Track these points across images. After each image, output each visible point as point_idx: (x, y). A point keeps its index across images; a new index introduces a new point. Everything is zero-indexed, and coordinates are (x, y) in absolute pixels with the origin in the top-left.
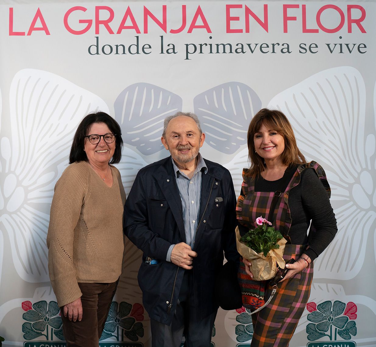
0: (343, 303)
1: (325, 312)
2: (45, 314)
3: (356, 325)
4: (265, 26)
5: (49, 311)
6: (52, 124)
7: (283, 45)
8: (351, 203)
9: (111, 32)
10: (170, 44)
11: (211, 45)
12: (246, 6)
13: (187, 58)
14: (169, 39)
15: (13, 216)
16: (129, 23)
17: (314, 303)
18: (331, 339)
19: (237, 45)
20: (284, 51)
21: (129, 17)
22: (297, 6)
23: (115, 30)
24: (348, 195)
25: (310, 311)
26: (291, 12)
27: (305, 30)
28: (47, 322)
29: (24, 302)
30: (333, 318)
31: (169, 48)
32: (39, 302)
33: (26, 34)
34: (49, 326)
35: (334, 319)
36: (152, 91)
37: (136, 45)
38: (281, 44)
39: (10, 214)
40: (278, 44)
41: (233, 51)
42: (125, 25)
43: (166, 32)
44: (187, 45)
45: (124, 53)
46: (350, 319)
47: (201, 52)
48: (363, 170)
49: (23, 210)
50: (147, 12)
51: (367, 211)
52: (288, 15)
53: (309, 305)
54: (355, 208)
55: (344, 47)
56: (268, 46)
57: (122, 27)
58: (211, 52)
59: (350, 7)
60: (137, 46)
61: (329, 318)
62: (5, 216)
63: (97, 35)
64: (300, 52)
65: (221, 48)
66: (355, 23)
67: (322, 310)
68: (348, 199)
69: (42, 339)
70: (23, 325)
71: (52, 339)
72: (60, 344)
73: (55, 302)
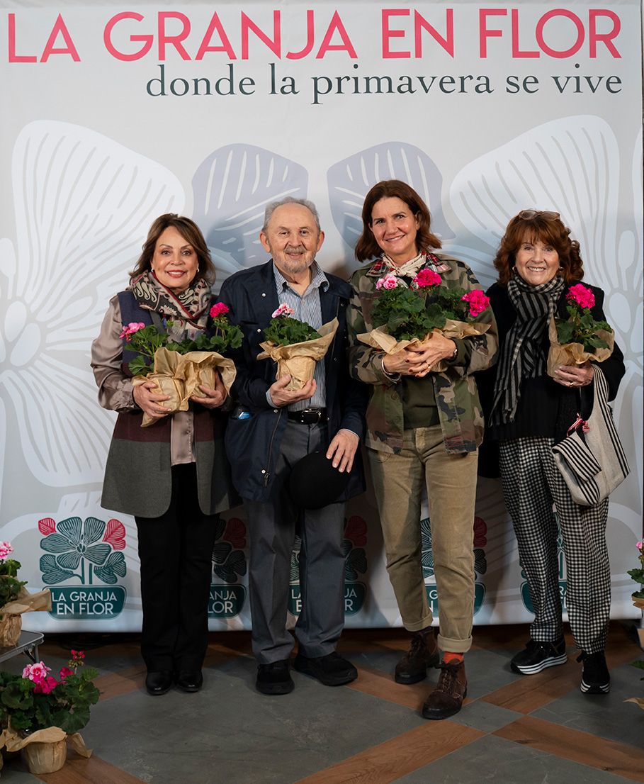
2: (78, 540)
4: (448, 46)
5: (85, 534)
6: (86, 216)
7: (479, 79)
9: (186, 56)
10: (286, 78)
11: (356, 79)
12: (416, 11)
13: (316, 102)
14: (286, 68)
15: (23, 373)
16: (216, 41)
18: (561, 577)
19: (401, 79)
20: (480, 88)
21: (216, 32)
22: (503, 12)
23: (193, 53)
26: (492, 23)
27: (517, 54)
28: (82, 553)
29: (42, 520)
31: (284, 83)
32: (68, 519)
33: (39, 59)
34: (85, 559)
36: (257, 157)
37: (229, 79)
38: (475, 78)
39: (16, 369)
40: (471, 78)
41: (394, 88)
42: (210, 45)
43: (280, 58)
44: (316, 80)
45: (208, 93)
47: (339, 91)
48: (614, 291)
49: (37, 363)
50: (247, 23)
52: (489, 28)
55: (583, 82)
56: (453, 81)
57: (204, 48)
58: (357, 91)
59: (593, 14)
60: (231, 81)
61: (558, 541)
62: (9, 373)
63: (162, 62)
64: (508, 91)
65: (373, 83)
66: (602, 42)
69: (74, 582)
70: (41, 560)
71: (91, 582)
72: (105, 590)
73: (95, 519)
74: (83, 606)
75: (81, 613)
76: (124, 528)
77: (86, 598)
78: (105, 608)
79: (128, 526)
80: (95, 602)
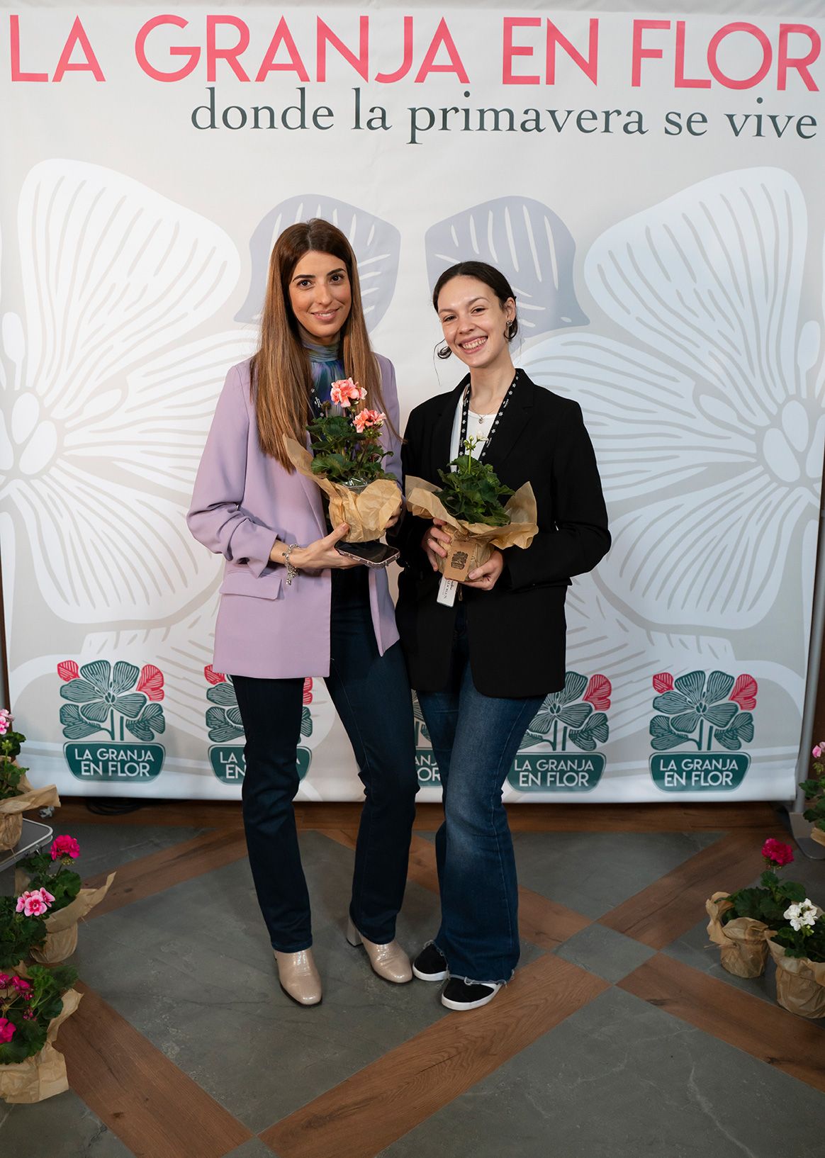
0: (730, 676)
1: (691, 694)
2: (106, 688)
3: (752, 721)
4: (590, 69)
5: (115, 681)
6: (114, 285)
7: (629, 114)
8: (760, 469)
9: (243, 77)
10: (375, 108)
11: (467, 111)
12: (549, 21)
13: (413, 141)
14: (374, 95)
15: (35, 483)
16: (282, 56)
17: (669, 675)
18: (700, 748)
19: (526, 112)
20: (630, 128)
21: (283, 43)
22: (666, 25)
23: (252, 72)
24: (754, 451)
25: (659, 691)
26: (650, 39)
27: (681, 82)
28: (111, 703)
29: (62, 663)
30: (707, 705)
31: (372, 115)
32: (94, 663)
33: (51, 77)
34: (115, 711)
35: (708, 708)
36: (335, 213)
37: (300, 108)
38: (624, 113)
39: (27, 479)
40: (619, 113)
41: (517, 125)
42: (275, 61)
43: (367, 80)
44: (414, 111)
45: (272, 126)
46: (742, 708)
47: (445, 128)
48: (789, 398)
49: (53, 471)
50: (324, 32)
51: (792, 486)
52: (645, 46)
53: (658, 679)
54: (766, 478)
55: (767, 123)
56: (595, 117)
57: (268, 65)
58: (467, 128)
59: (785, 30)
60: (302, 110)
61: (698, 705)
62: (18, 483)
63: (211, 84)
64: (667, 132)
65: (489, 117)
66: (795, 68)
67: (686, 690)
68: (753, 460)
69: (101, 737)
70: (60, 711)
71: (122, 738)
72: (139, 748)
73: (126, 663)
74: (113, 766)
75: (110, 774)
76: (162, 675)
77: (117, 757)
78: (139, 769)
79: (167, 673)
80: (128, 762)
